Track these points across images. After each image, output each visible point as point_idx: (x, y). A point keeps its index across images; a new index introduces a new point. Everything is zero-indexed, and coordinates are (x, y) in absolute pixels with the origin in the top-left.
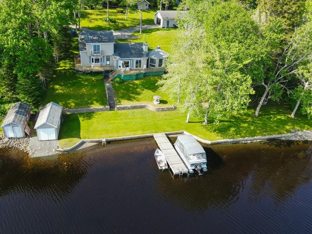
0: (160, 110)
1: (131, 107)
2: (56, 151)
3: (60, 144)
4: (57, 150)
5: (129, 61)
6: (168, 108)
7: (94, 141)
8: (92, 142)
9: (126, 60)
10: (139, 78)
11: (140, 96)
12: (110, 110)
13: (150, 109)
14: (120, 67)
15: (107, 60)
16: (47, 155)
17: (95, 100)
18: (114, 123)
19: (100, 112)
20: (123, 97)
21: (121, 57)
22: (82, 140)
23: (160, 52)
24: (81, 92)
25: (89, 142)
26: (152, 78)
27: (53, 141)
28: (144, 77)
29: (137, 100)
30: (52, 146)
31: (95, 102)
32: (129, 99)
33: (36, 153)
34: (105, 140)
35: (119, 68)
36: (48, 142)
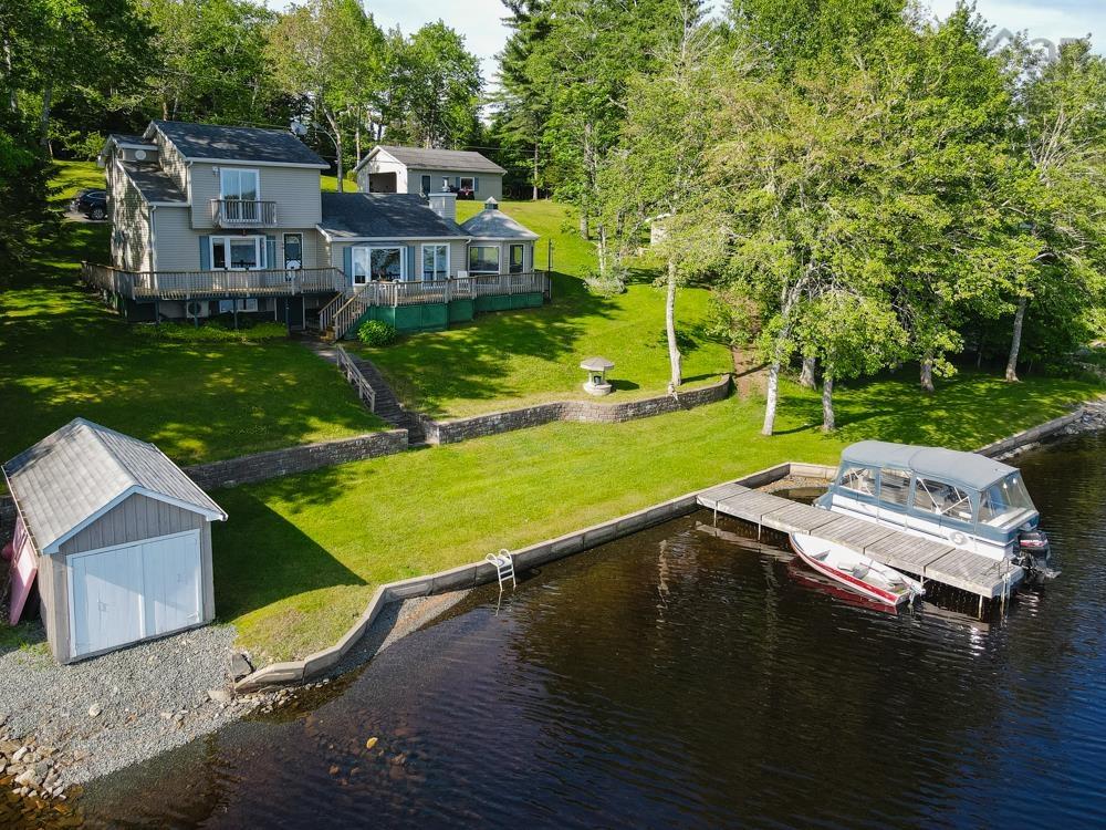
0: (630, 412)
1: (504, 418)
2: (243, 691)
3: (248, 641)
4: (251, 679)
5: (401, 248)
6: (655, 401)
7: (449, 581)
8: (438, 589)
9: (386, 243)
10: (456, 323)
11: (508, 378)
12: (411, 449)
13: (583, 419)
14: (360, 279)
15: (288, 258)
16: (181, 738)
17: (310, 413)
18: (481, 490)
19: (368, 464)
20: (439, 391)
21: (358, 232)
22: (381, 589)
23: (505, 220)
24: (212, 389)
25: (421, 595)
26: (507, 320)
27: (184, 641)
28: (474, 317)
29: (510, 394)
30: (187, 670)
31: (314, 422)
32: (472, 392)
33: (79, 748)
34: (509, 562)
35: (354, 284)
36: (150, 655)
